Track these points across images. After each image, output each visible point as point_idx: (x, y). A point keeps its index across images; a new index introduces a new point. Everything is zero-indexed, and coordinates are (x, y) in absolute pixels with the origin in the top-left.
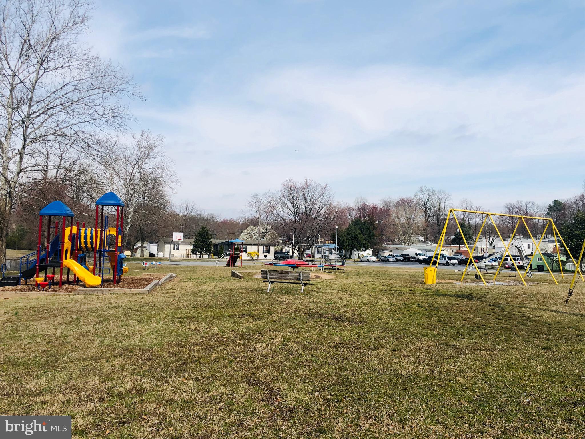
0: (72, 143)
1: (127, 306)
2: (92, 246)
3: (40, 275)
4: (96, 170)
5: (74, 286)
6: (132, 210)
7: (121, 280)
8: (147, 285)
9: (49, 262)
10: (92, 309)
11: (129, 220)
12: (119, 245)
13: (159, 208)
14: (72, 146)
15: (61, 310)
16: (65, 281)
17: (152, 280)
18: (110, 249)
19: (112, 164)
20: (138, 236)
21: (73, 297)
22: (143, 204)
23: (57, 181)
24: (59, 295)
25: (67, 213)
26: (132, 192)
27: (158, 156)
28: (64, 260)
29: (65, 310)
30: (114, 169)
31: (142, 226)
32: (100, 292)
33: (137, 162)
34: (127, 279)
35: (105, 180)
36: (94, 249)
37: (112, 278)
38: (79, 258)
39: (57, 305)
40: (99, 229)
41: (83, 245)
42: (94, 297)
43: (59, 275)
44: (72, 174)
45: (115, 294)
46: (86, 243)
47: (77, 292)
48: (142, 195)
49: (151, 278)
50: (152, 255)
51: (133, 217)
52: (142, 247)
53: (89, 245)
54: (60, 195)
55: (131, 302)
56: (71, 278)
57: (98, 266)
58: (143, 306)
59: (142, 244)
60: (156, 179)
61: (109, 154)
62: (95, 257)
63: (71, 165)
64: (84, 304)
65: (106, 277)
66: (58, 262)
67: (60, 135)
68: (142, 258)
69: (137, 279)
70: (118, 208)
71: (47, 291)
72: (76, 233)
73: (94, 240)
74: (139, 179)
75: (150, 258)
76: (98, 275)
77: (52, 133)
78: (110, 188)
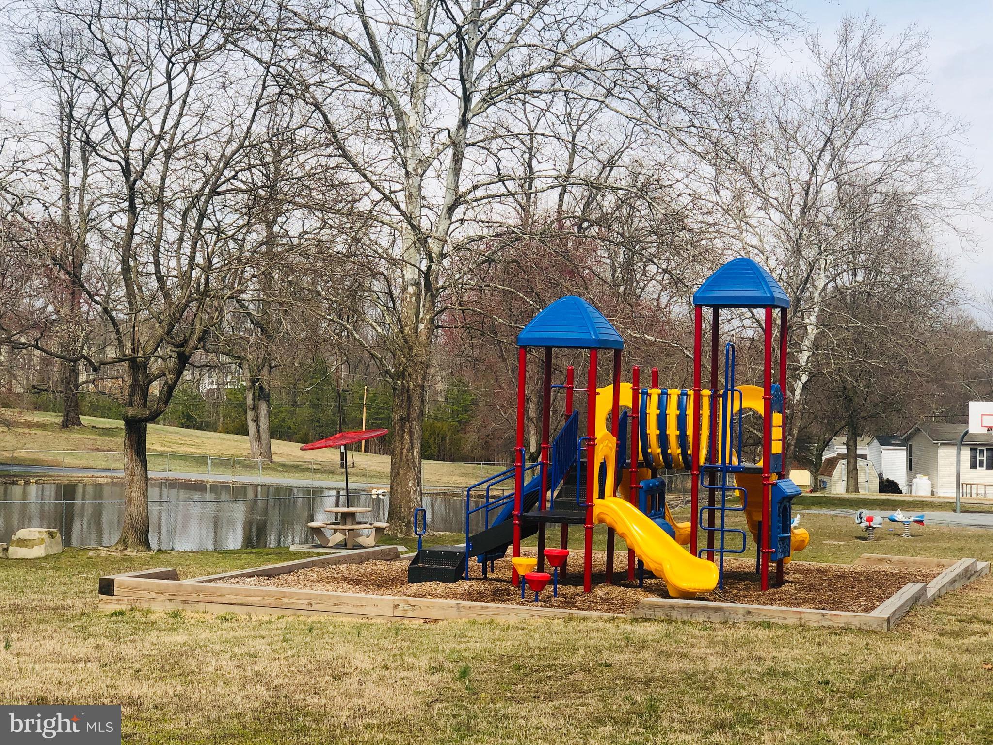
0: (609, 93)
1: (815, 672)
2: (684, 453)
3: (523, 549)
4: (686, 181)
5: (630, 592)
6: (813, 319)
7: (786, 577)
8: (882, 600)
9: (548, 505)
10: (694, 674)
11: (804, 358)
12: (776, 448)
13: (910, 307)
14: (607, 101)
15: (596, 673)
16: (601, 571)
17: (899, 580)
18: (746, 464)
19: (741, 157)
20: (834, 415)
21: (628, 627)
22: (853, 296)
23: (561, 227)
24: (585, 619)
25: (601, 337)
26: (810, 253)
27: (904, 112)
28: (597, 501)
29: (608, 674)
30: (746, 173)
31: (849, 379)
32: (716, 618)
33: (828, 140)
34: (807, 572)
35: (718, 216)
36: (690, 463)
37: (753, 569)
38: (642, 495)
39: (582, 652)
40: (706, 392)
41: (655, 448)
42: (696, 632)
43: (582, 552)
44: (609, 201)
45: (768, 626)
46: (663, 439)
47: (640, 613)
48: (848, 263)
49: (893, 575)
50: (888, 486)
51: (816, 345)
52: (852, 457)
53: (674, 449)
54: (573, 273)
55: (827, 661)
56: (621, 561)
57: (705, 524)
58: (873, 678)
59: (851, 446)
60: (896, 200)
61: (731, 120)
62: (695, 491)
63: (604, 168)
64: (669, 655)
65: (733, 562)
66: (578, 506)
67: (570, 70)
68: (853, 496)
69: (842, 576)
70: (769, 316)
71: (548, 603)
72: (630, 405)
73: (690, 432)
74: (836, 203)
75: (884, 496)
76: (705, 555)
77: (545, 63)
78: (735, 242)
